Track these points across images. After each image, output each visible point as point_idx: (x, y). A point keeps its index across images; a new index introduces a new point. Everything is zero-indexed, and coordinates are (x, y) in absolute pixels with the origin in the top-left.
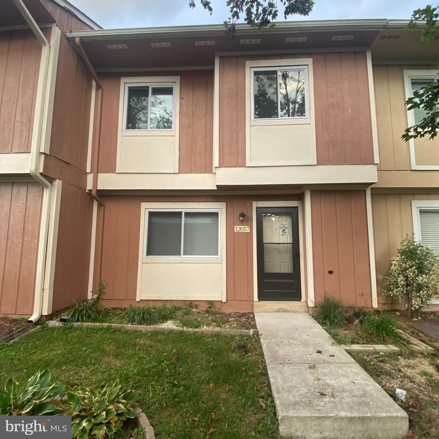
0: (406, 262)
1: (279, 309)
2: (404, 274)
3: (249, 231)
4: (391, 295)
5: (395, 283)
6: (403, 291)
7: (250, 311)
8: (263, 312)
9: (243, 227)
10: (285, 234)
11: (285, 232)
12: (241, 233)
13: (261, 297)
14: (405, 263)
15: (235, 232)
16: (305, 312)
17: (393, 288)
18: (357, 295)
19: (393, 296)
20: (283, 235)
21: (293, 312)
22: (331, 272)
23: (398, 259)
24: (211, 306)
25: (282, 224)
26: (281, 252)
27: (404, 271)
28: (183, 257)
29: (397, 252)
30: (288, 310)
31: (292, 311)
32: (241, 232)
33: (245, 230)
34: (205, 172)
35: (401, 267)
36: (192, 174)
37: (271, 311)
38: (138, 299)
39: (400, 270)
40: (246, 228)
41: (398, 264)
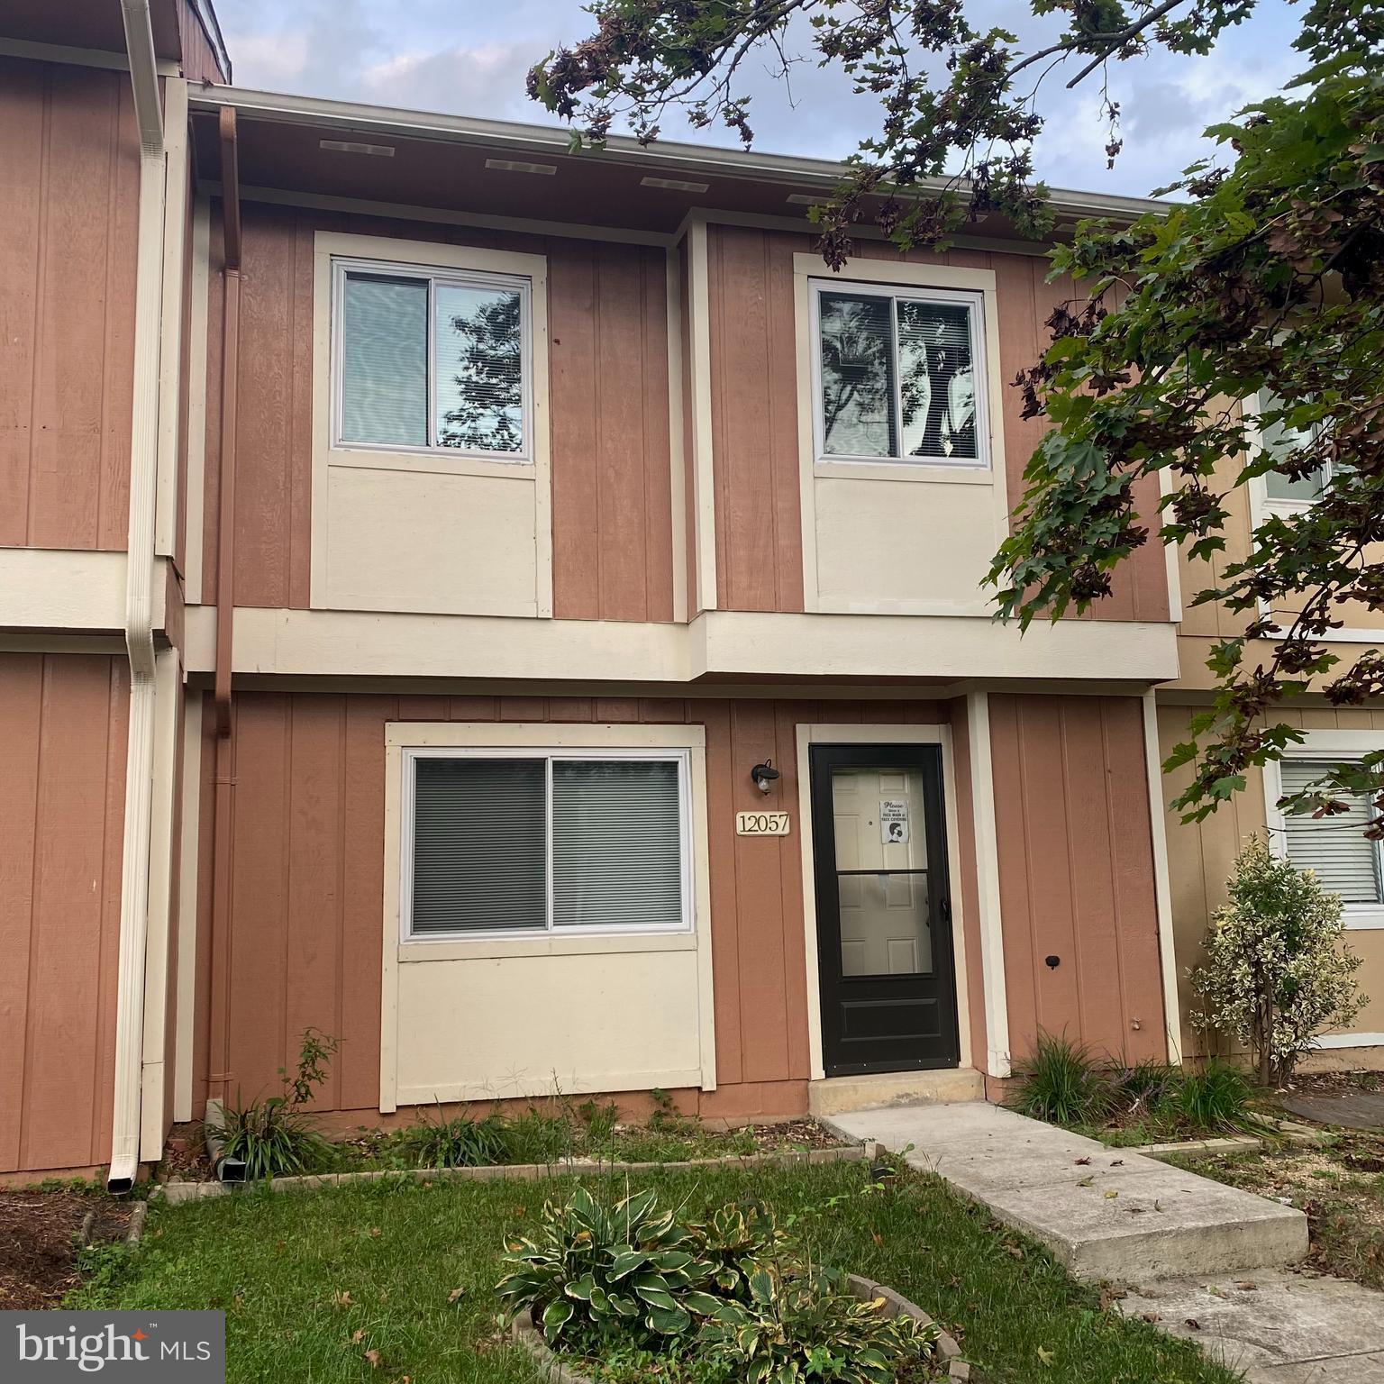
0: (1255, 919)
1: (899, 1097)
2: (1249, 957)
3: (787, 831)
4: (1217, 1026)
5: (1224, 986)
6: (1249, 1007)
7: (797, 1117)
8: (847, 1112)
9: (767, 814)
10: (900, 839)
11: (900, 834)
12: (761, 836)
13: (835, 1065)
14: (1254, 923)
15: (738, 832)
16: (976, 1100)
17: (1220, 1002)
18: (1128, 1030)
19: (1220, 1028)
20: (892, 841)
21: (942, 1102)
22: (1053, 962)
23: (1234, 910)
24: (664, 1110)
25: (888, 804)
26: (888, 903)
27: (1250, 946)
28: (556, 935)
29: (1227, 889)
30: (927, 1098)
31: (938, 1102)
32: (760, 833)
33: (773, 826)
34: (647, 618)
35: (1243, 934)
36: (601, 624)
37: (874, 1104)
38: (387, 1106)
39: (1239, 946)
40: (777, 819)
41: (1236, 926)
